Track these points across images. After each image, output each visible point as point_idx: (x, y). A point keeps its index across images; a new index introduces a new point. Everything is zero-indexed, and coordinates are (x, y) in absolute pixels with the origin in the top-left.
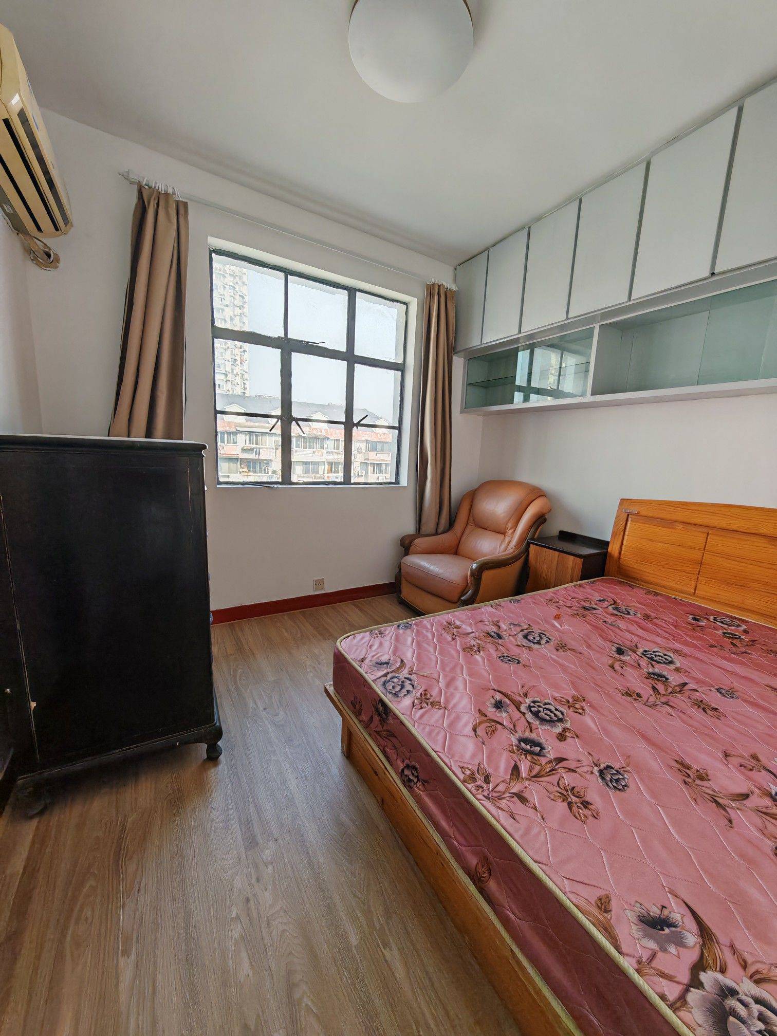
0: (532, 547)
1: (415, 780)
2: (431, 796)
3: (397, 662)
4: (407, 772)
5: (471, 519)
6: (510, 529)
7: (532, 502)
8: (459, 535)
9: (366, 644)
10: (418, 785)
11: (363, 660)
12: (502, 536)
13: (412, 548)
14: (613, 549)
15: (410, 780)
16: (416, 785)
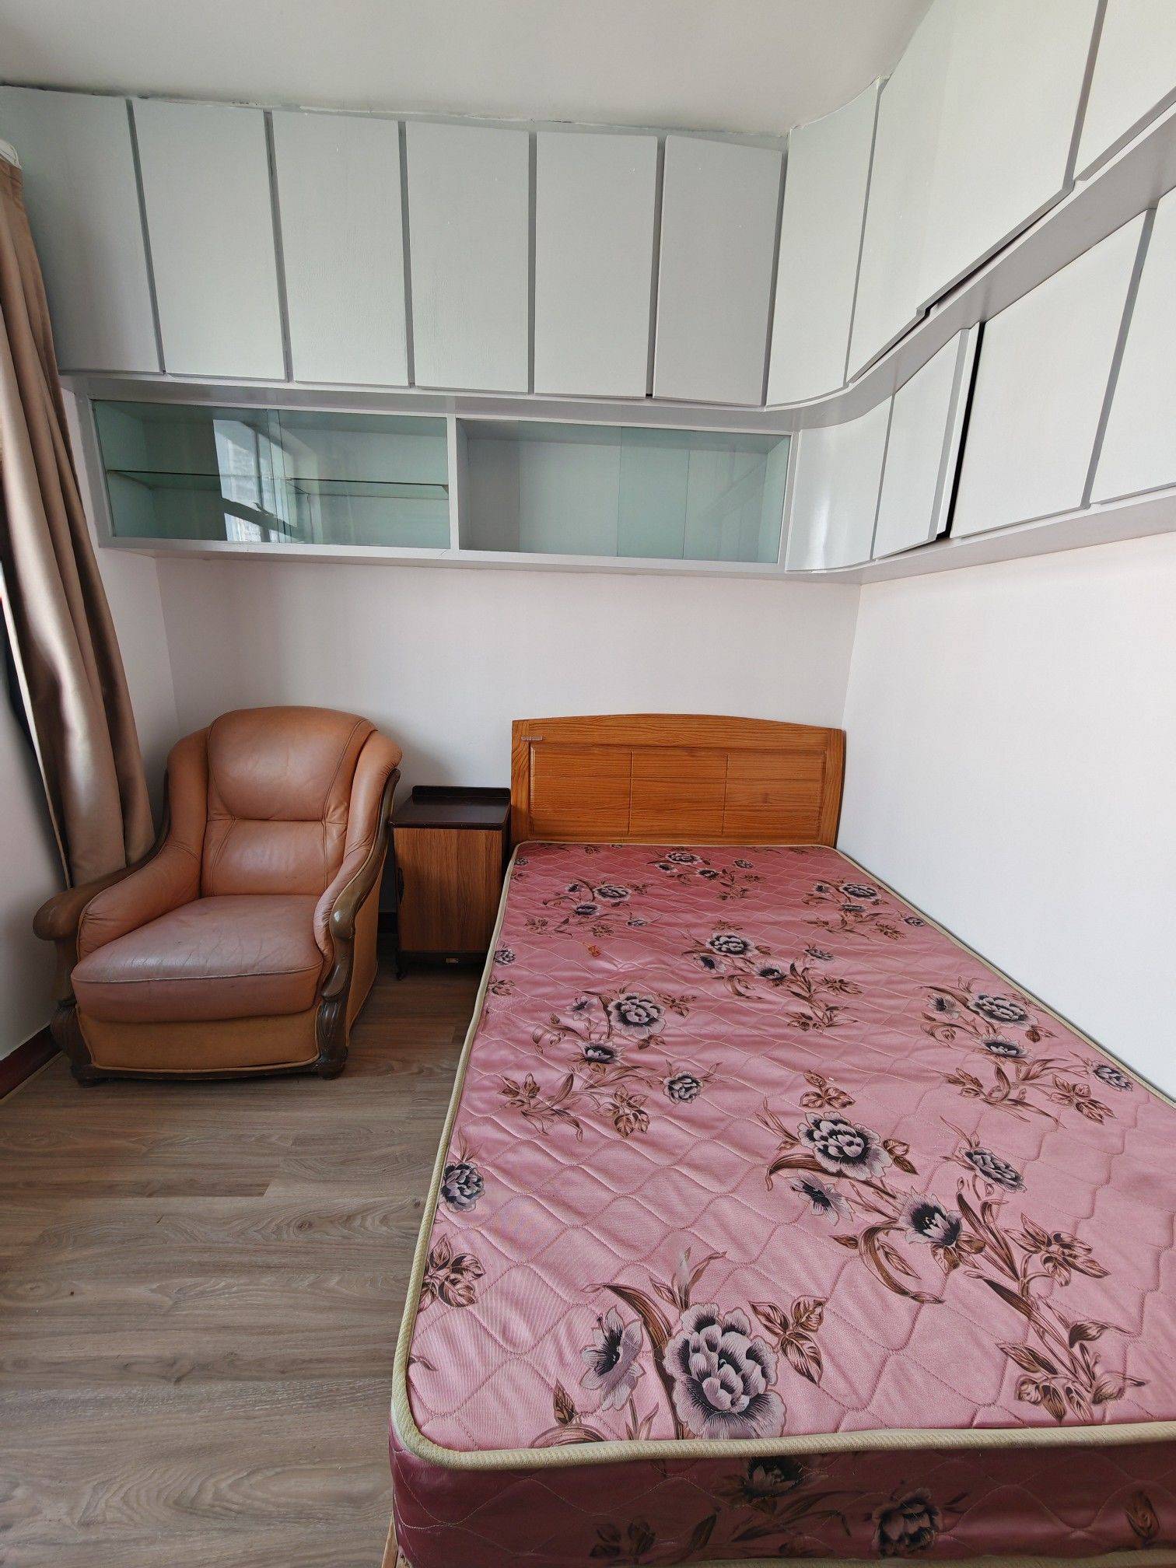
0: (399, 833)
1: (925, 1523)
2: (985, 1512)
3: (615, 1307)
4: (895, 1531)
5: (217, 804)
6: (335, 810)
7: (362, 748)
8: (195, 849)
9: (491, 1349)
10: (941, 1526)
11: (566, 1411)
12: (317, 828)
13: (87, 932)
14: (519, 800)
15: (916, 1538)
16: (937, 1530)
